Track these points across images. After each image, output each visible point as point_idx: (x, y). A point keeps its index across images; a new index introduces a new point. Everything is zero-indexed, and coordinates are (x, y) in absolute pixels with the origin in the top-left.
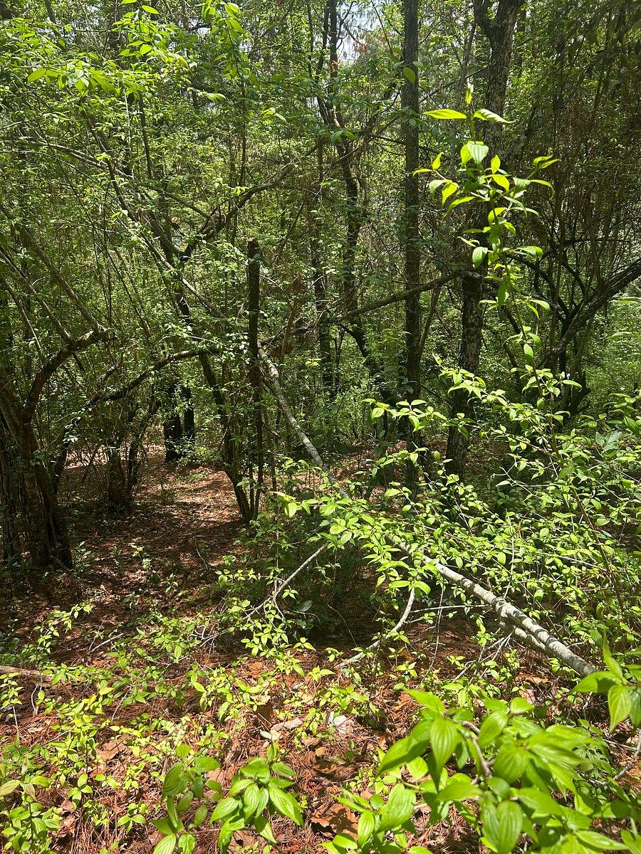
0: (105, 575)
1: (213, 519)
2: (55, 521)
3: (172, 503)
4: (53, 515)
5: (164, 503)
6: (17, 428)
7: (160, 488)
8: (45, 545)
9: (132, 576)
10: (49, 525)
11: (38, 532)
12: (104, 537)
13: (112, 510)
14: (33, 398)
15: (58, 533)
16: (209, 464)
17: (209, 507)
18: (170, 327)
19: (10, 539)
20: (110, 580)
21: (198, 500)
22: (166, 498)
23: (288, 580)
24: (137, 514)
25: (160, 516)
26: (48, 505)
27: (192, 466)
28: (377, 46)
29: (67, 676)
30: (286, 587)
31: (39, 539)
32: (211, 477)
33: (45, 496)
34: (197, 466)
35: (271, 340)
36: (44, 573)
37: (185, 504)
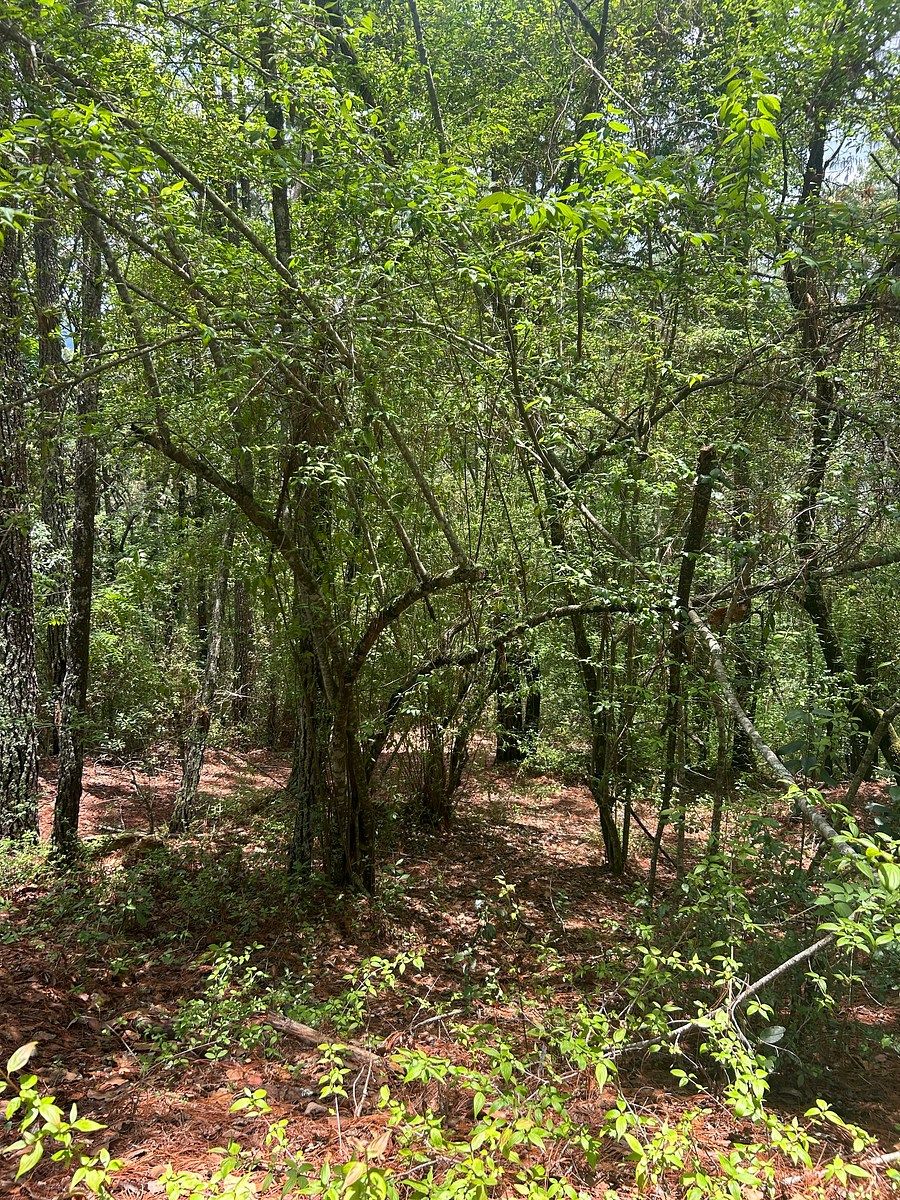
0: (416, 912)
1: (562, 857)
2: (361, 824)
3: (504, 823)
4: (361, 814)
5: (494, 822)
6: (335, 690)
7: (485, 798)
8: (344, 856)
9: (452, 920)
10: (352, 827)
11: (339, 835)
12: (412, 857)
13: (425, 820)
14: (361, 652)
15: (363, 840)
16: (556, 774)
17: (555, 838)
18: (563, 568)
19: (301, 840)
20: (422, 922)
21: (540, 824)
22: (497, 814)
23: (757, 985)
24: (455, 830)
25: (488, 839)
26: (355, 799)
27: (533, 773)
28: (856, 203)
29: (427, 1072)
30: (751, 997)
31: (338, 846)
32: (558, 793)
33: (354, 786)
34: (539, 774)
35: (708, 598)
36: (337, 895)
37: (522, 827)
